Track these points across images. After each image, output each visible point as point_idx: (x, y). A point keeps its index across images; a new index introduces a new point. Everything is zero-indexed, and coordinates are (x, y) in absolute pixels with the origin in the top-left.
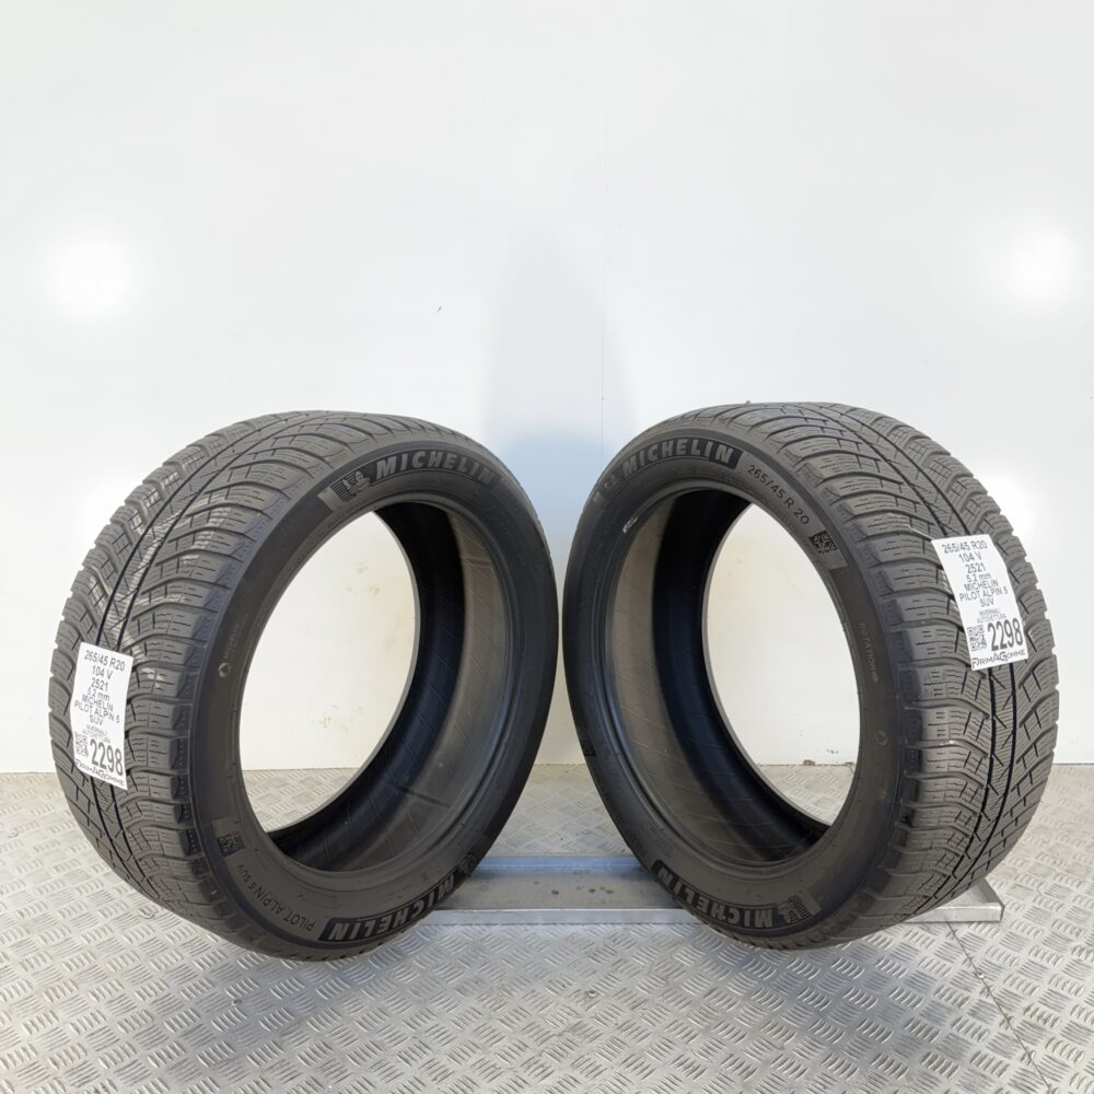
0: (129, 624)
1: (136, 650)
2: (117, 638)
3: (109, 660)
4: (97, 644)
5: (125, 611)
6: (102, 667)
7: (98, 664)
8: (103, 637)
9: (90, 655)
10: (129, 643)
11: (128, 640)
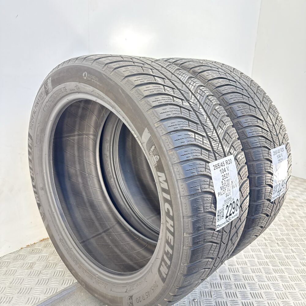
0: (223, 143)
1: (232, 151)
2: (222, 151)
3: (225, 163)
4: (216, 160)
5: (217, 138)
6: (223, 168)
7: (221, 168)
8: (217, 155)
9: (216, 167)
10: (228, 150)
11: (227, 149)
